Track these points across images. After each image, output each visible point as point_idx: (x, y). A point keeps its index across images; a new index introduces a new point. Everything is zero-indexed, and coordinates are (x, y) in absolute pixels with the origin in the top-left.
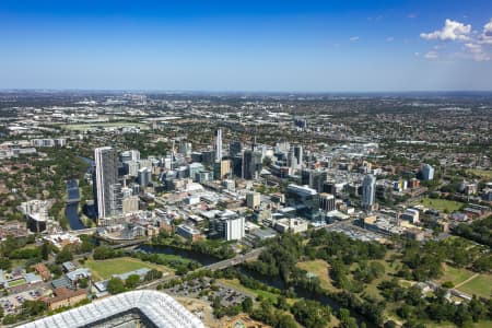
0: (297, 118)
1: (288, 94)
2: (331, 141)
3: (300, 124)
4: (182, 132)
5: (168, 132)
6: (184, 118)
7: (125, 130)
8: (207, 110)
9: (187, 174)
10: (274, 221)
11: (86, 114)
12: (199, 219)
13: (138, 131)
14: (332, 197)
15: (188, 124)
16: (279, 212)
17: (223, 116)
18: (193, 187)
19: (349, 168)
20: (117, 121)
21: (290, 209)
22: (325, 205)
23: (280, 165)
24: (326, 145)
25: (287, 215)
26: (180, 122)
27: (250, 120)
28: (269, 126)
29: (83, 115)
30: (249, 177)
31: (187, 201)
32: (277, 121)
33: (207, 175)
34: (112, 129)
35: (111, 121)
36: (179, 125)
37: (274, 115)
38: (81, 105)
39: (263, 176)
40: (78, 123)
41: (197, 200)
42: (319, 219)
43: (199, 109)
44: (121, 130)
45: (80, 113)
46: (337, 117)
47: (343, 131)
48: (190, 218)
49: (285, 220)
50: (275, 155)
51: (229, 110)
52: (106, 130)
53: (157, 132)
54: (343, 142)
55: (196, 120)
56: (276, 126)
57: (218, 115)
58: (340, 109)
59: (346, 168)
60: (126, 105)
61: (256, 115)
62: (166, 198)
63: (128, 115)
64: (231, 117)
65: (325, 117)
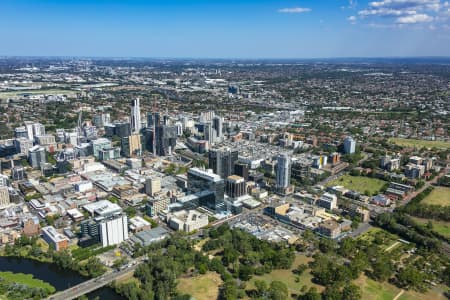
0: (233, 84)
1: (230, 61)
2: (258, 108)
3: (233, 90)
4: (110, 100)
5: (96, 101)
6: (121, 84)
7: (50, 98)
8: (147, 76)
9: (89, 151)
10: (169, 216)
11: (20, 81)
12: (80, 214)
13: (64, 99)
14: (242, 180)
15: (123, 92)
16: (177, 201)
17: (160, 83)
18: (93, 167)
19: (271, 140)
20: (50, 88)
21: (192, 197)
22: (233, 190)
23: (199, 138)
24: (253, 113)
25: (187, 207)
26: (114, 89)
27: (186, 87)
28: (203, 92)
29: (16, 82)
30: (161, 153)
31: (76, 188)
32: (212, 87)
33: (112, 152)
34: (38, 97)
35: (43, 88)
36: (111, 92)
37: (210, 81)
38: (20, 72)
39: (178, 151)
40: (7, 90)
41: (89, 186)
42: (224, 208)
43: (139, 76)
44: (46, 98)
45: (14, 80)
46: (270, 83)
47: (273, 97)
48: (68, 214)
49: (183, 212)
50: (196, 126)
51: (168, 76)
52: (31, 98)
53: (84, 100)
54: (271, 110)
55: (132, 87)
56: (209, 93)
57: (156, 82)
58: (275, 75)
59: (266, 141)
60: (68, 72)
61: (193, 81)
62: (53, 184)
63: (64, 82)
64: (169, 83)
65: (259, 83)
